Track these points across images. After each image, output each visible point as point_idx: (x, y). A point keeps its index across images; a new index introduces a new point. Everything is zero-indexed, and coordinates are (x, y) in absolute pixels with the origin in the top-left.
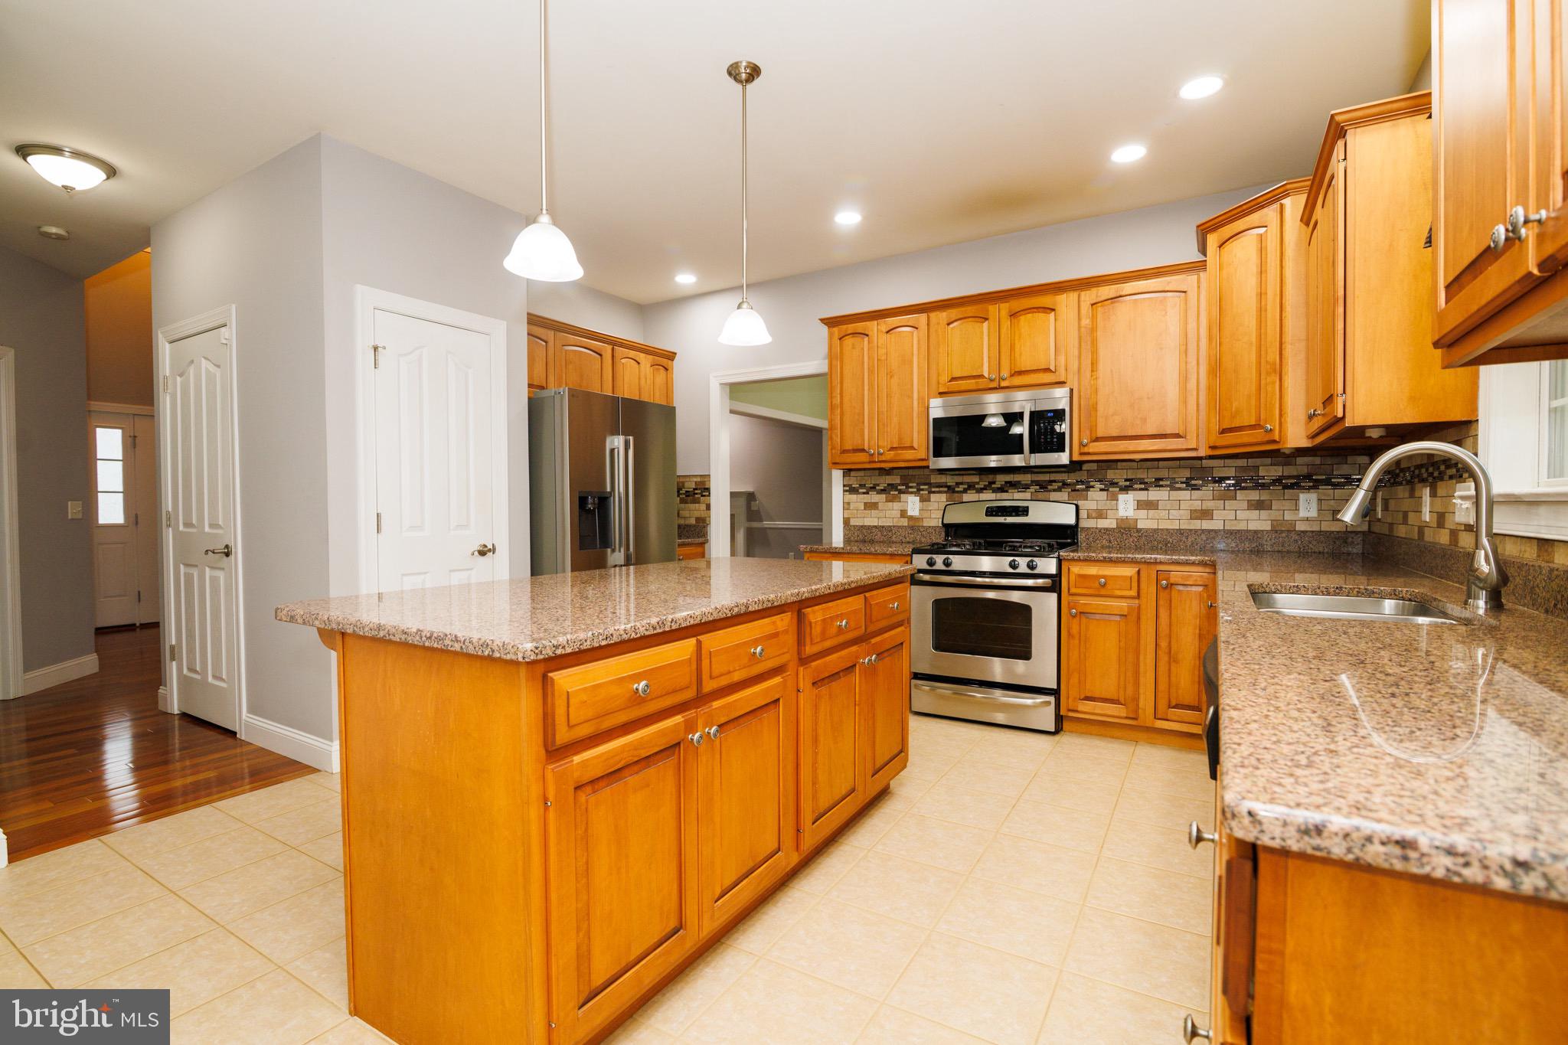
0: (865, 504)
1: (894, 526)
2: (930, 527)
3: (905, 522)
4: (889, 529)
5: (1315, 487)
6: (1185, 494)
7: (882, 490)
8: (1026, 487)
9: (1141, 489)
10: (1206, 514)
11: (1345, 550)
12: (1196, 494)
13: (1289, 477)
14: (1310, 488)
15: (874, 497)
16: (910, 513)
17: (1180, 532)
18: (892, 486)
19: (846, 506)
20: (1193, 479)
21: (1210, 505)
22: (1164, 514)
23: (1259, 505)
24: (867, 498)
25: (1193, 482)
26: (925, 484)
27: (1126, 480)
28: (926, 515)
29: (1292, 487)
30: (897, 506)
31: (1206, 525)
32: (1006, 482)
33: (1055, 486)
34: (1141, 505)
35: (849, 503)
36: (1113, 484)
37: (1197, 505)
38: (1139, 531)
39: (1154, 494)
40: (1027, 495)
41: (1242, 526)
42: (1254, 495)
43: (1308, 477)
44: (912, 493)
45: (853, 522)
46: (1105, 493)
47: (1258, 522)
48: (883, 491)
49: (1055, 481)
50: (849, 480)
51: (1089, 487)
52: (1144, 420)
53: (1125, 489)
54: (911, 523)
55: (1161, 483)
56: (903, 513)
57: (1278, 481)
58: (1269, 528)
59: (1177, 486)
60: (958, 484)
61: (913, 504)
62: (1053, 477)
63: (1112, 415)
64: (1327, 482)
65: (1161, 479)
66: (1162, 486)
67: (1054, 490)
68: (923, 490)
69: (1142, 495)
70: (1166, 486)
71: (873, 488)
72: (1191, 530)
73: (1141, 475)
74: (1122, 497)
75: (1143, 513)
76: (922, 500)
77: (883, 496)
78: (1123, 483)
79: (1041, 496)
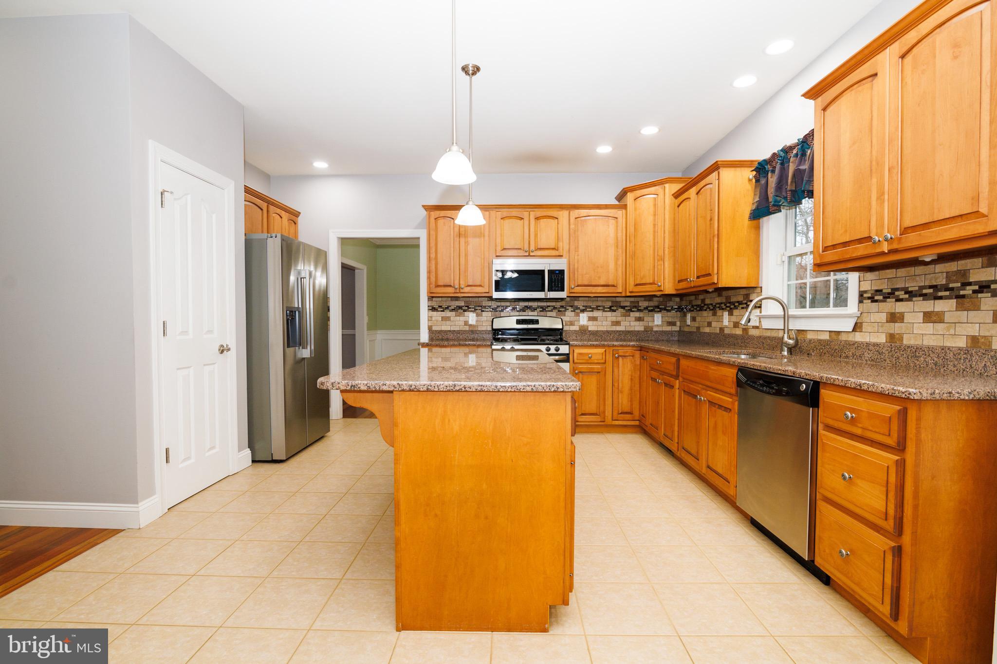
0: (442, 317)
1: (461, 331)
2: (483, 331)
3: (467, 328)
4: (458, 332)
5: (660, 311)
6: (609, 314)
7: (452, 309)
8: (534, 309)
9: (590, 311)
10: (617, 323)
11: (671, 339)
12: (614, 314)
13: (651, 307)
14: (658, 311)
15: (448, 313)
16: (470, 322)
17: (608, 332)
18: (460, 307)
19: (430, 319)
20: (613, 307)
21: (619, 319)
22: (600, 323)
23: (639, 319)
24: (443, 314)
25: (612, 308)
26: (479, 306)
27: (583, 306)
28: (480, 323)
29: (651, 311)
30: (462, 319)
31: (618, 328)
32: (525, 306)
33: (550, 309)
34: (591, 319)
35: (431, 317)
36: (578, 308)
37: (614, 319)
38: (590, 331)
39: (596, 314)
40: (535, 313)
41: (632, 329)
42: (637, 314)
43: (658, 307)
44: (471, 311)
45: (434, 328)
46: (574, 312)
47: (638, 327)
48: (453, 310)
49: (549, 306)
50: (432, 303)
51: (566, 309)
52: (599, 278)
53: (583, 311)
54: (471, 329)
55: (599, 308)
56: (466, 323)
57: (646, 308)
58: (643, 330)
59: (606, 310)
60: (498, 307)
61: (472, 318)
62: (549, 304)
63: (585, 274)
64: (665, 309)
65: (600, 306)
66: (599, 310)
67: (549, 311)
68: (477, 310)
69: (591, 314)
70: (602, 310)
71: (447, 308)
72: (612, 331)
73: (590, 304)
74: (581, 315)
75: (591, 323)
76: (477, 315)
77: (454, 313)
78: (582, 308)
79: (542, 313)
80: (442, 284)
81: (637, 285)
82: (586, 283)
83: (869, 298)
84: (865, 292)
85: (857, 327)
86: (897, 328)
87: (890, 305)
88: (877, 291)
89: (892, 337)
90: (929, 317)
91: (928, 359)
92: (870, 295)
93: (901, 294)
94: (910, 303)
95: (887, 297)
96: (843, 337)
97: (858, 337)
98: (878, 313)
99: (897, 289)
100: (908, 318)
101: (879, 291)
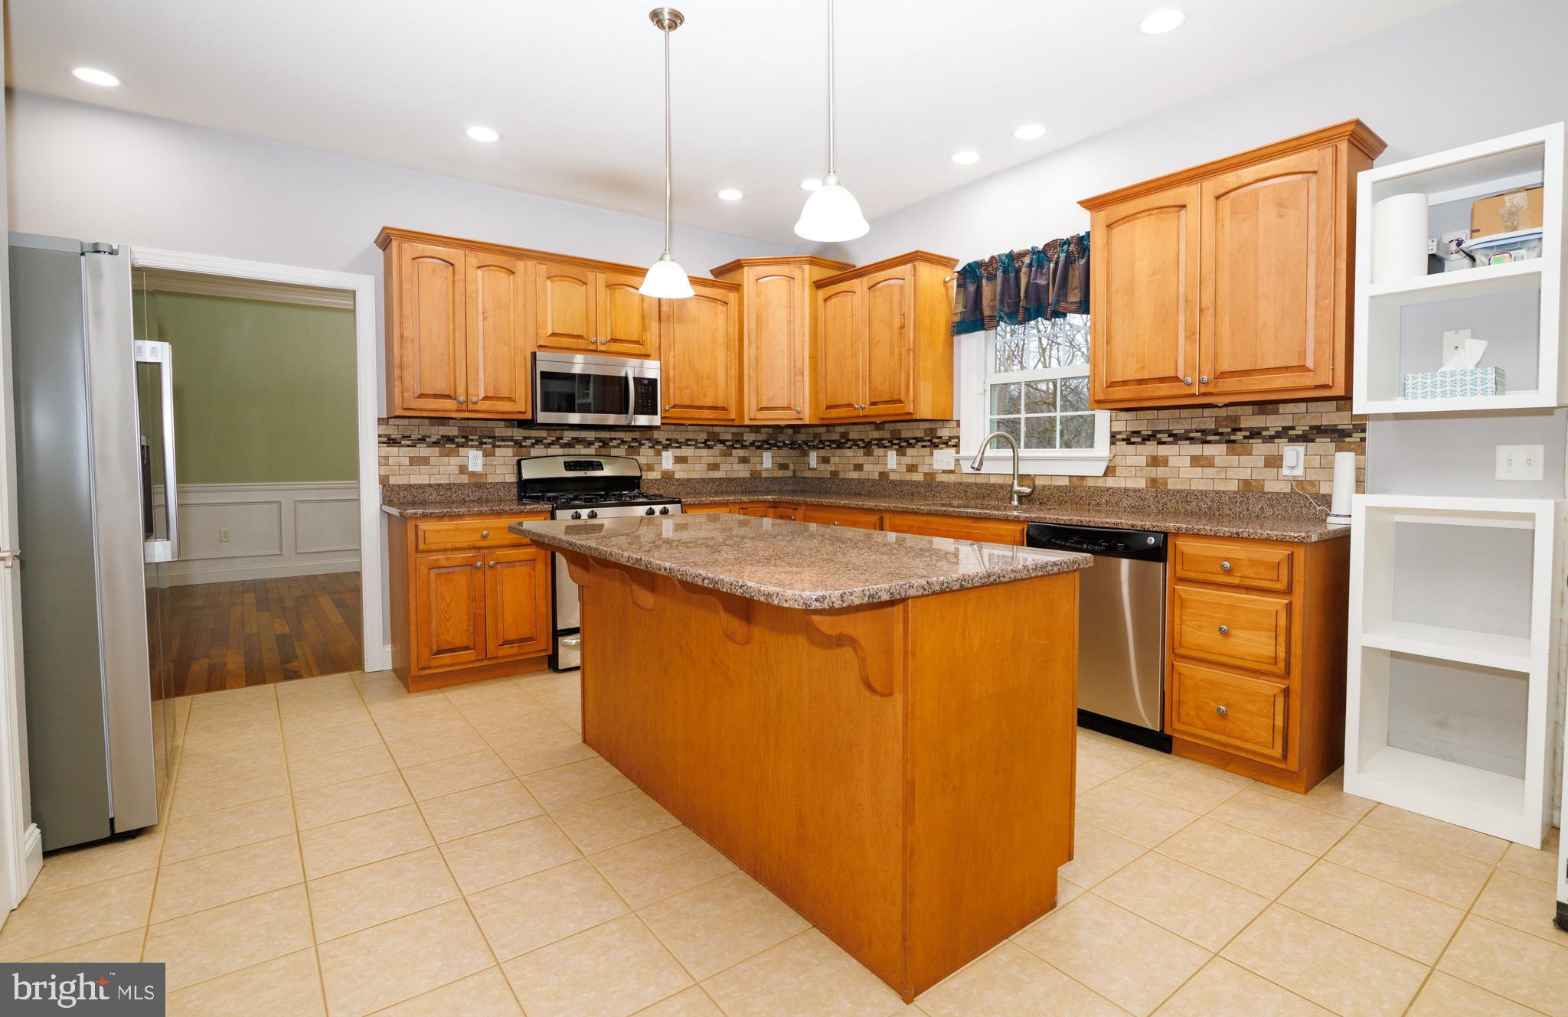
0: (411, 459)
1: (454, 484)
2: (498, 483)
3: (465, 479)
4: (449, 487)
5: (770, 448)
6: (704, 452)
7: (434, 443)
8: (590, 444)
9: (677, 447)
10: (715, 467)
11: (785, 488)
12: (711, 451)
13: (759, 441)
14: (768, 449)
15: (423, 451)
16: (471, 469)
17: (703, 480)
18: (450, 439)
19: (383, 462)
20: (709, 441)
21: (718, 460)
22: (691, 467)
23: (744, 460)
24: (413, 452)
25: (708, 443)
26: (490, 437)
27: (667, 440)
28: (490, 470)
29: (759, 447)
30: (454, 460)
31: (716, 475)
32: (573, 438)
33: (615, 443)
34: (680, 460)
35: (387, 458)
36: (658, 442)
37: (711, 460)
38: (678, 480)
39: (686, 452)
40: (591, 451)
41: (735, 475)
42: (741, 453)
43: (766, 442)
44: (472, 446)
45: (393, 481)
46: (653, 450)
47: (742, 472)
48: (436, 444)
49: (615, 439)
50: (387, 429)
51: (641, 444)
52: (705, 395)
53: (666, 447)
54: (473, 480)
55: (689, 443)
56: (463, 469)
57: (752, 444)
58: (749, 476)
59: (699, 445)
60: (525, 438)
61: (474, 459)
62: (613, 435)
63: (685, 388)
64: (775, 445)
65: (690, 440)
66: (690, 445)
67: (615, 447)
68: (485, 443)
69: (678, 452)
70: (693, 445)
71: (422, 440)
72: (710, 479)
73: (676, 436)
74: (664, 453)
75: (678, 466)
76: (485, 455)
77: (436, 450)
78: (665, 442)
79: (603, 451)
80: (431, 392)
81: (762, 409)
82: (686, 403)
83: (1123, 440)
84: (1119, 433)
85: (1109, 471)
86: (1160, 472)
87: (1151, 448)
88: (1133, 432)
89: (1153, 481)
90: (1196, 461)
91: (1201, 504)
92: (1124, 437)
93: (1164, 437)
94: (1175, 447)
95: (1147, 439)
96: (1090, 483)
97: (1110, 482)
98: (1136, 457)
99: (1160, 432)
100: (1172, 461)
101: (1136, 433)
